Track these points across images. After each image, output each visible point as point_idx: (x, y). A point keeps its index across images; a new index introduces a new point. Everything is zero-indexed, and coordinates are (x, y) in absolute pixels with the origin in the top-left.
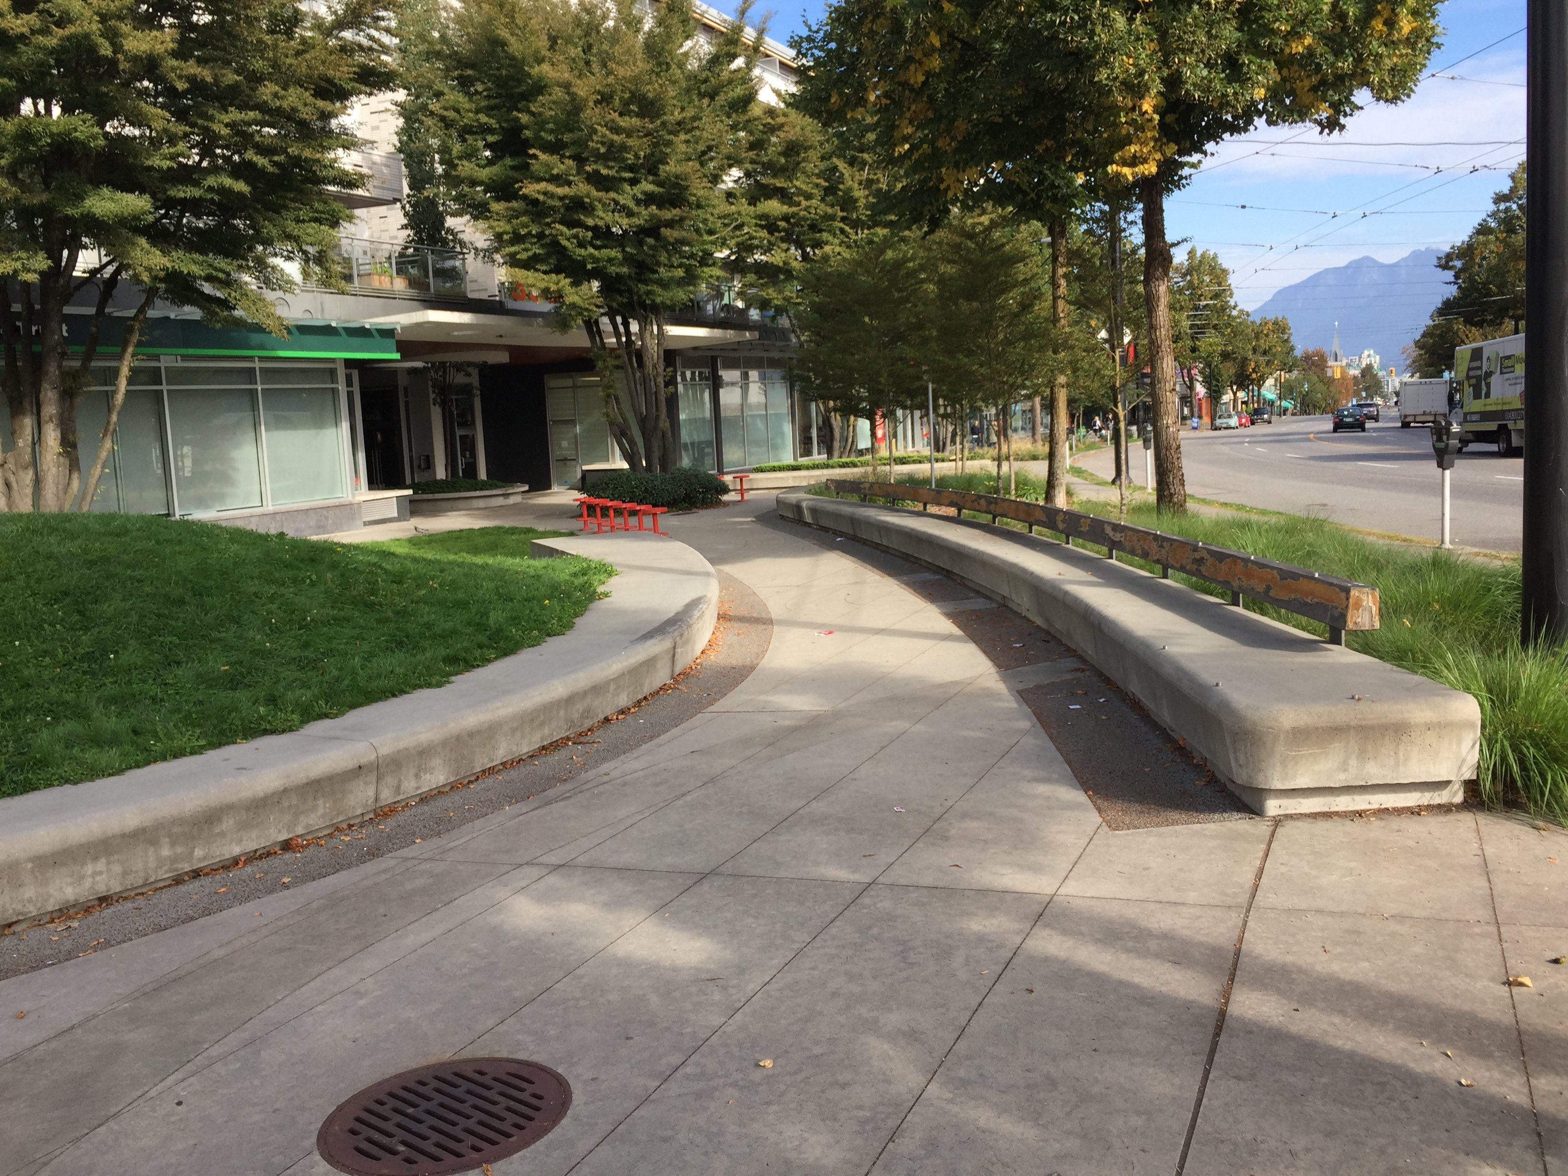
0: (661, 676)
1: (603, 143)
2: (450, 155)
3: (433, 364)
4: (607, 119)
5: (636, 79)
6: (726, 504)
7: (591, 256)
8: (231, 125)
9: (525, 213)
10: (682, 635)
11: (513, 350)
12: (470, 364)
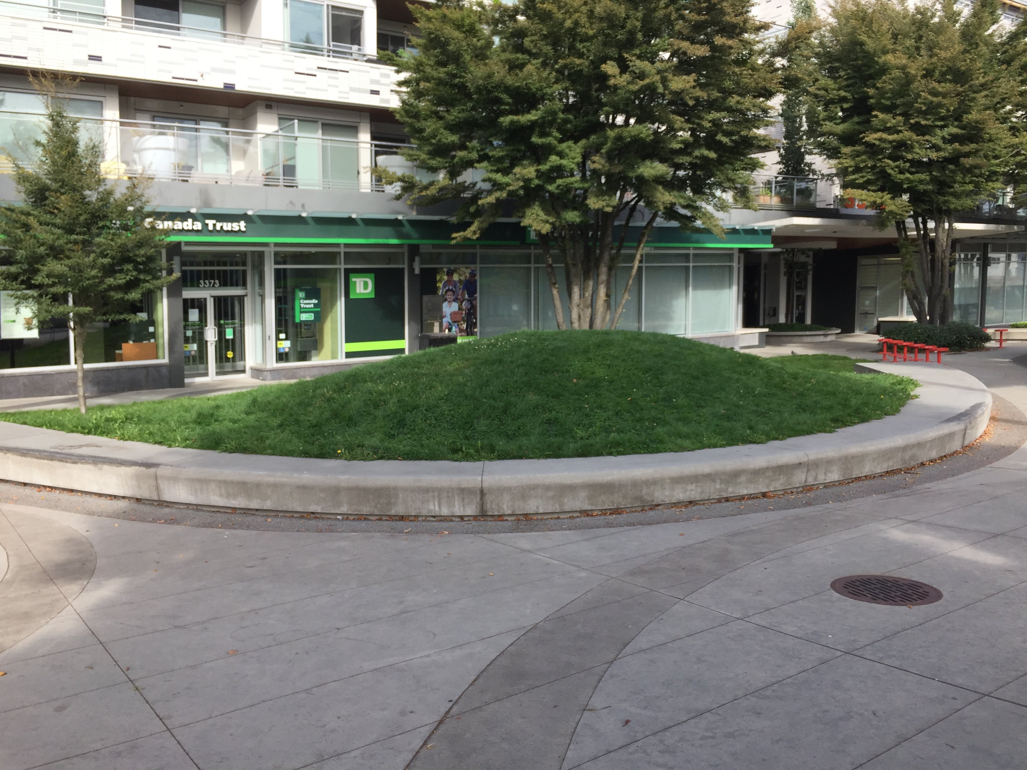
0: (956, 445)
1: (924, 104)
2: (818, 117)
3: (787, 250)
4: (929, 88)
5: (953, 59)
6: (988, 349)
7: (908, 179)
8: (713, 121)
9: (864, 153)
10: (970, 423)
11: (840, 240)
12: (810, 250)
